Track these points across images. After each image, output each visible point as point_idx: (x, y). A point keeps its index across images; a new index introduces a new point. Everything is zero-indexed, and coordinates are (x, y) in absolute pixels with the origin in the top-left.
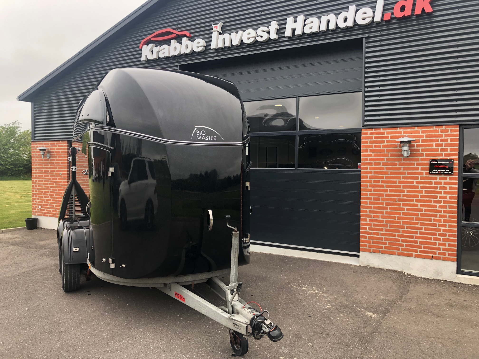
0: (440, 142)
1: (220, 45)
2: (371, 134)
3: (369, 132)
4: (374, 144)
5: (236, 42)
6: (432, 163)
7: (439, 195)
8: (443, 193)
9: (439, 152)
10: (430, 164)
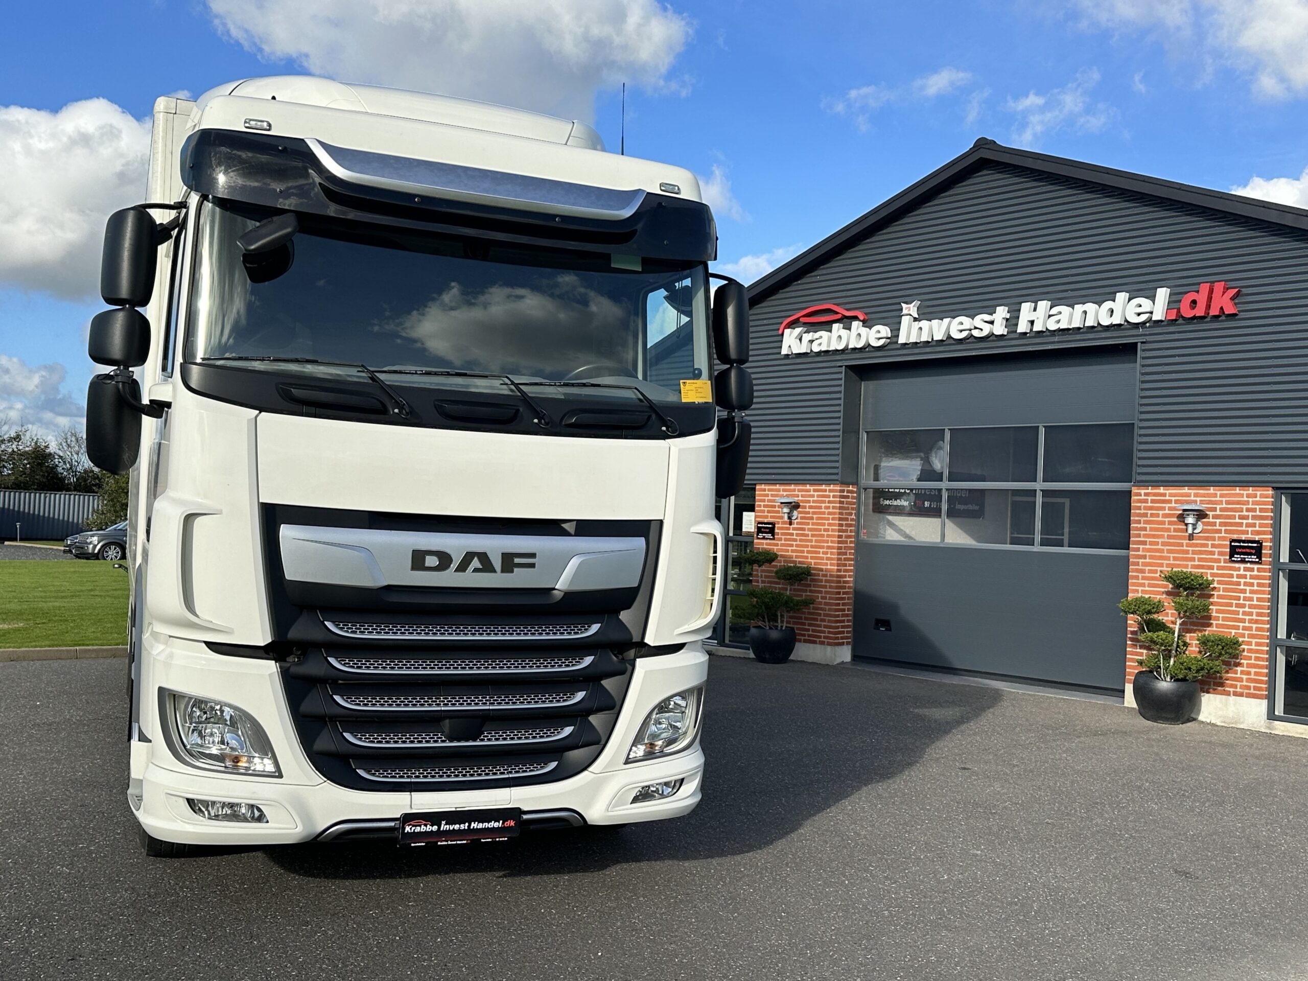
0: (1245, 513)
1: (913, 339)
2: (1146, 494)
3: (1143, 492)
4: (1150, 512)
5: (938, 336)
6: (1233, 544)
7: (1242, 595)
8: (1248, 591)
9: (1244, 528)
10: (1231, 546)
